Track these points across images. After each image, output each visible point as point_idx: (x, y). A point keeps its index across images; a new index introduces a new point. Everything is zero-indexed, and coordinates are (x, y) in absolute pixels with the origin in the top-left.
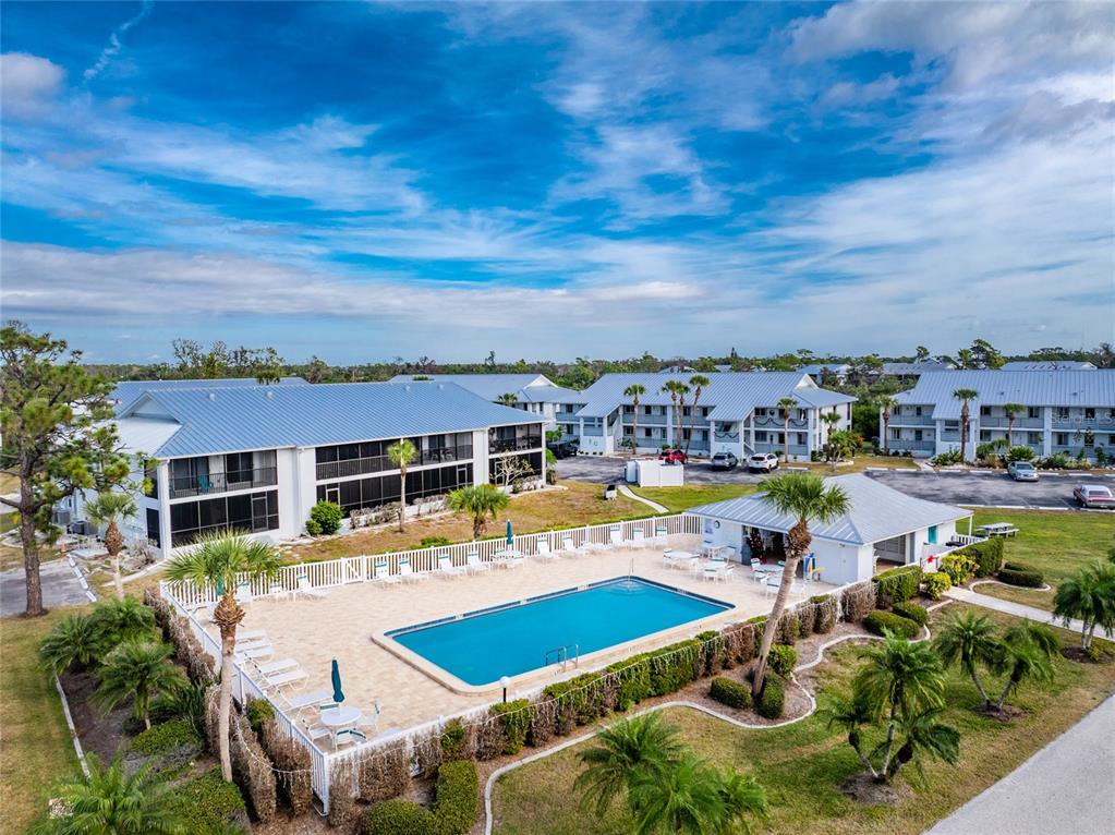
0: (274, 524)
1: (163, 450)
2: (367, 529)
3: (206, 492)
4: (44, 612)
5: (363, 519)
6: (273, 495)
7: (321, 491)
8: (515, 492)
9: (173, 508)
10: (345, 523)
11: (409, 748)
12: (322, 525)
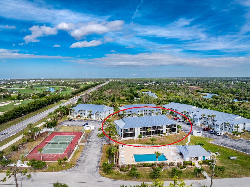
0: (135, 136)
1: (123, 128)
2: (146, 138)
3: (127, 132)
4: (110, 144)
5: (145, 136)
6: (135, 133)
7: (140, 133)
8: (170, 134)
9: (124, 134)
10: (143, 137)
11: (125, 165)
12: (140, 137)
